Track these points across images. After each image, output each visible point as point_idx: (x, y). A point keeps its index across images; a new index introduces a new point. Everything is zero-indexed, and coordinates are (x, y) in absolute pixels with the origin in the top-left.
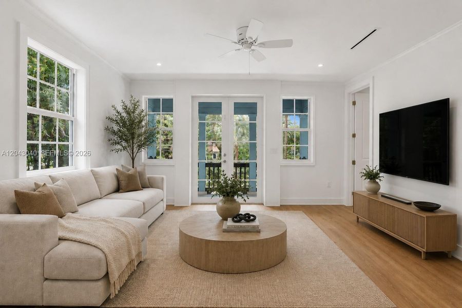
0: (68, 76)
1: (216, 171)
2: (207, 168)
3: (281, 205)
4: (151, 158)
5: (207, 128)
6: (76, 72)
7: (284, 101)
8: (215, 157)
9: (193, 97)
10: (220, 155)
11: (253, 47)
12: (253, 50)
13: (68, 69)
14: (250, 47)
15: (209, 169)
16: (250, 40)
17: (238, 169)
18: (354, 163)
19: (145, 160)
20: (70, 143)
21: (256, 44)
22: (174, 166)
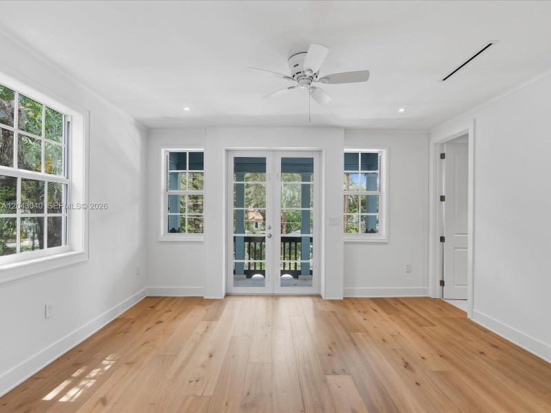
0: (61, 124)
1: (258, 247)
2: (247, 243)
3: (344, 298)
4: (173, 231)
5: (246, 190)
6: (72, 119)
7: (347, 155)
8: (257, 226)
9: (227, 151)
10: (264, 224)
11: (313, 84)
12: (314, 88)
13: (61, 115)
14: (309, 84)
15: (250, 244)
16: (308, 74)
17: (287, 244)
18: (442, 239)
19: (165, 233)
20: (63, 215)
21: (318, 78)
22: (202, 242)
